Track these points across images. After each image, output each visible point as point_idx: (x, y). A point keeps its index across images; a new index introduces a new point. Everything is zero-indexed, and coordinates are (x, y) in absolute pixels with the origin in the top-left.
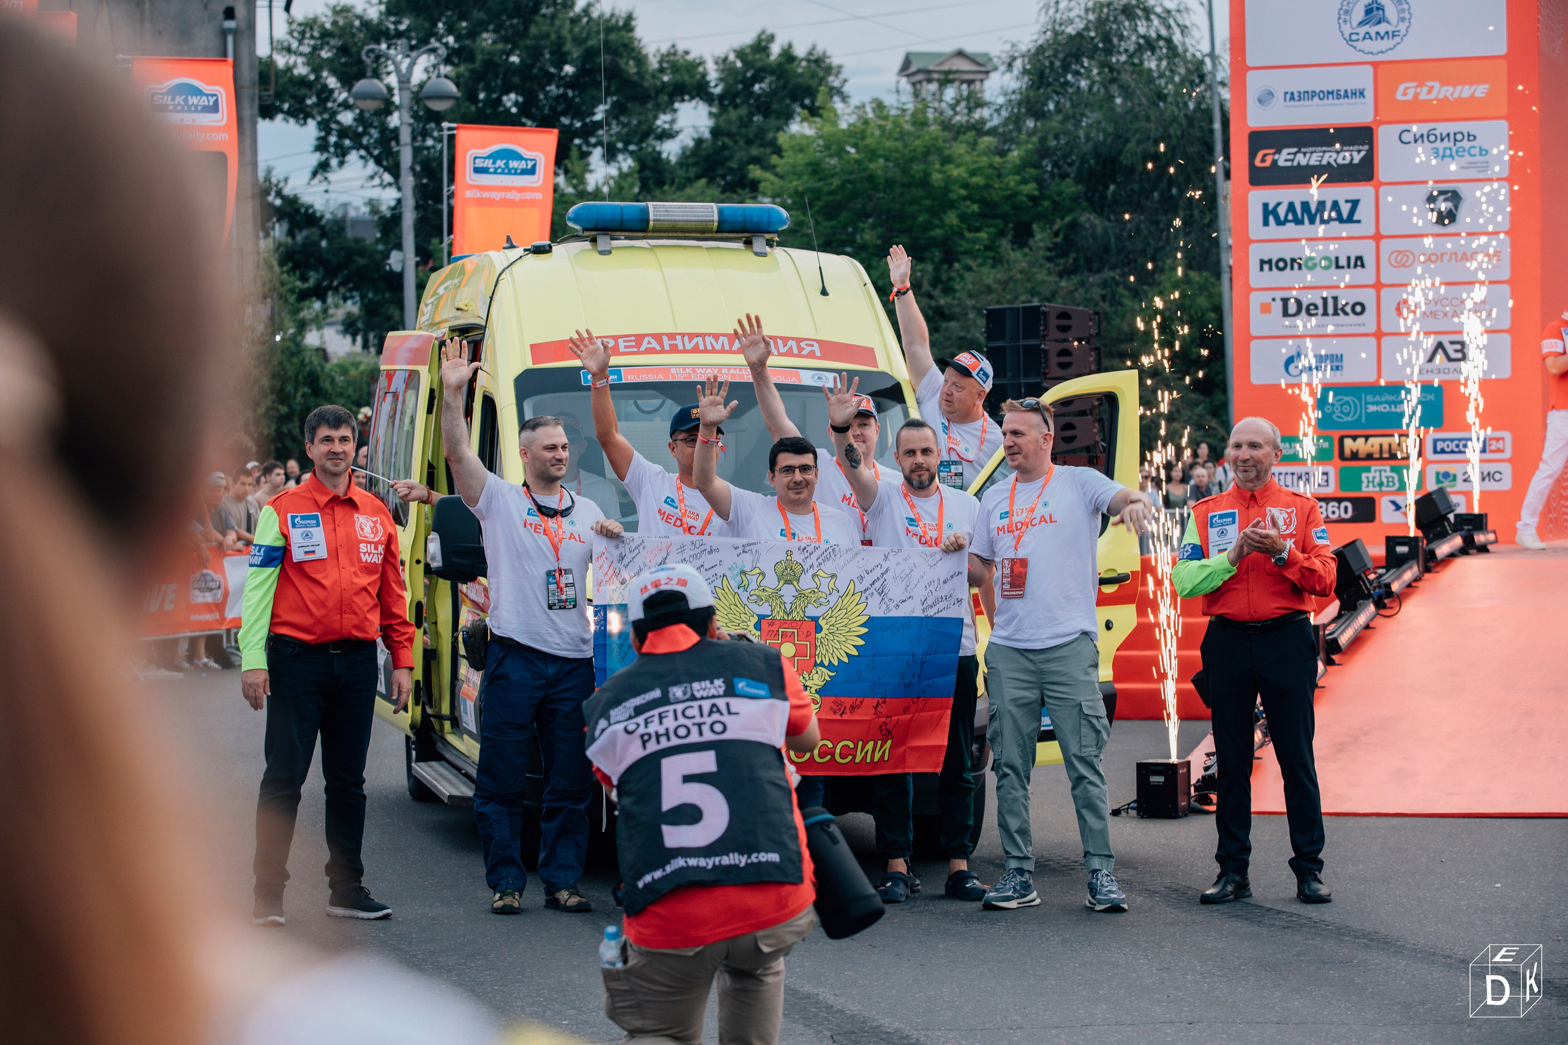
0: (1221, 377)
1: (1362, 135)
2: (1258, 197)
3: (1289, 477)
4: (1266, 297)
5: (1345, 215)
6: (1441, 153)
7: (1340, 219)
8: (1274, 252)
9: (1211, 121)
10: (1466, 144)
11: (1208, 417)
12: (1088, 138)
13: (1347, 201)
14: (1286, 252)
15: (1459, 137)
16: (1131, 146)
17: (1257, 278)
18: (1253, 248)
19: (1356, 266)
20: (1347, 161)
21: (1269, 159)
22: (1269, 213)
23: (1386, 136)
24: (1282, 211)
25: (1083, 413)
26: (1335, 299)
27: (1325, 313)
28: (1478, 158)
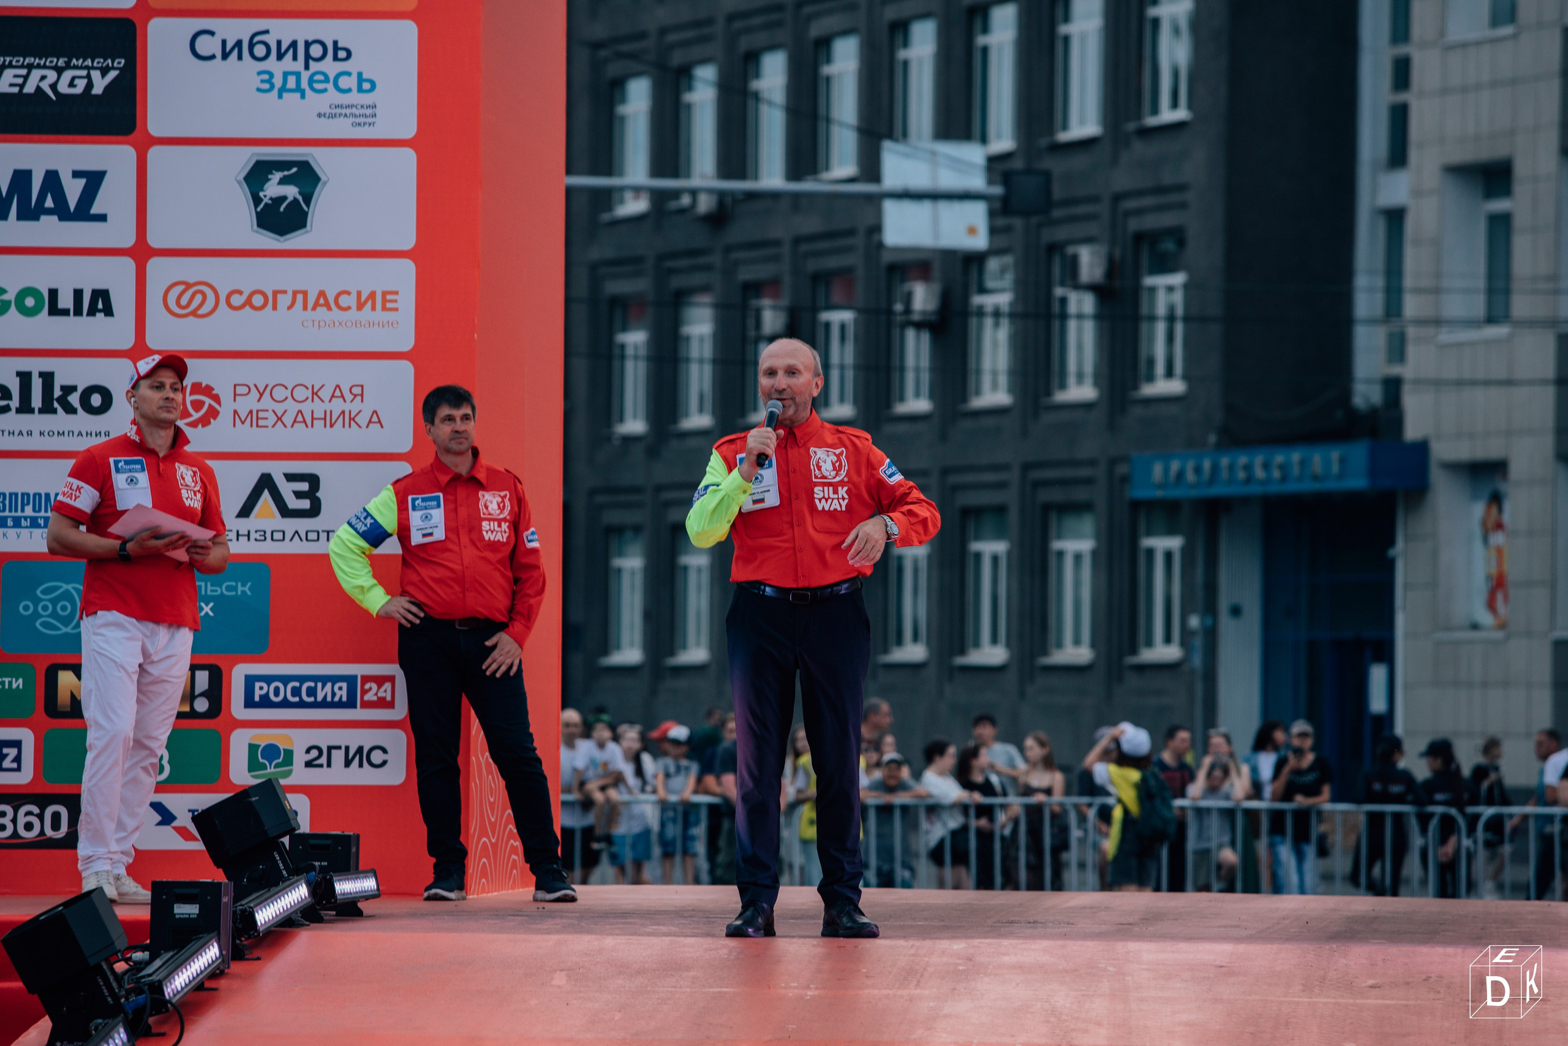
1: (113, 36)
5: (72, 203)
7: (62, 212)
10: (329, 66)
13: (77, 174)
15: (316, 51)
19: (93, 311)
20: (79, 88)
23: (163, 40)
27: (26, 408)
28: (355, 98)
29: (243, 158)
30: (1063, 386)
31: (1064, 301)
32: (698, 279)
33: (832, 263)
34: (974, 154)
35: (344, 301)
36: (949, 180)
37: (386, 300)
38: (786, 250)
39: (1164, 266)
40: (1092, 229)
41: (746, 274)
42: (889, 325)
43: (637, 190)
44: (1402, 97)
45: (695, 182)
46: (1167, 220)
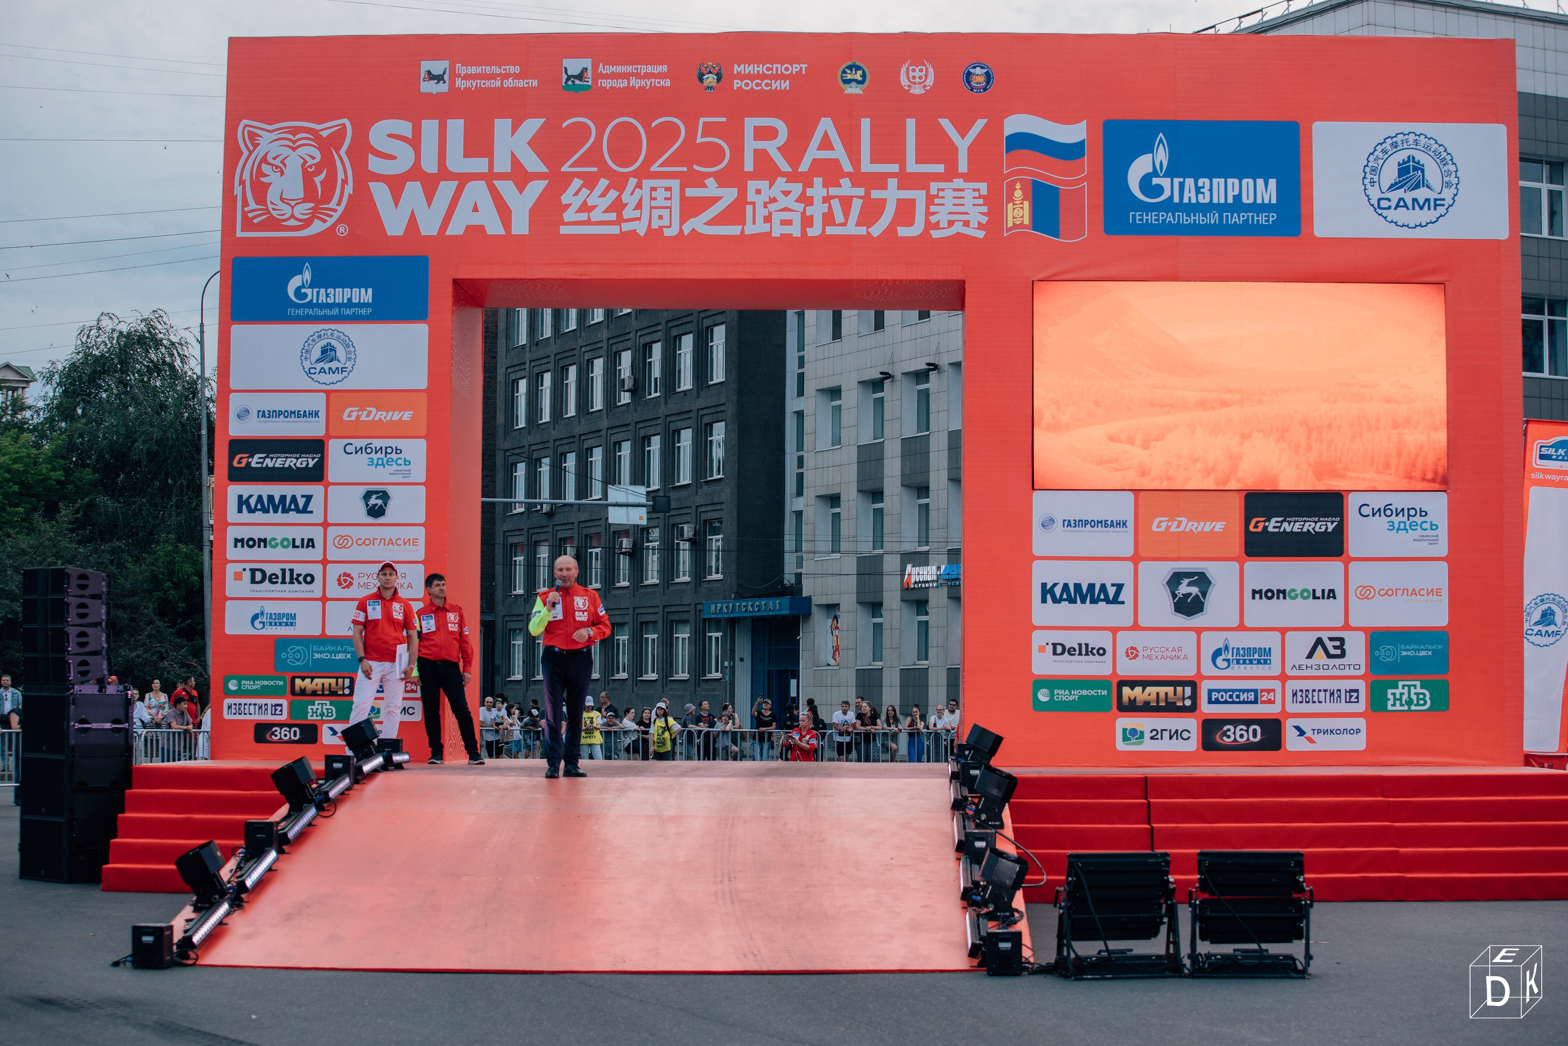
0: (200, 627)
1: (316, 446)
2: (234, 491)
3: (252, 707)
4: (239, 567)
5: (301, 507)
6: (375, 462)
7: (297, 510)
8: (245, 533)
9: (200, 429)
10: (394, 456)
11: (190, 658)
12: (105, 438)
13: (303, 496)
14: (257, 533)
15: (389, 450)
16: (139, 445)
17: (232, 552)
18: (230, 529)
19: (308, 546)
20: (304, 465)
21: (244, 461)
22: (243, 503)
23: (334, 447)
24: (253, 502)
25: (95, 653)
26: (292, 571)
27: (284, 582)
28: (403, 467)
29: (363, 490)
30: (678, 577)
31: (678, 544)
32: (543, 537)
33: (593, 531)
34: (642, 490)
35: (399, 542)
36: (633, 499)
37: (414, 542)
38: (575, 526)
39: (715, 532)
40: (689, 518)
41: (560, 535)
42: (614, 553)
43: (521, 503)
44: (801, 471)
45: (542, 500)
46: (716, 515)
